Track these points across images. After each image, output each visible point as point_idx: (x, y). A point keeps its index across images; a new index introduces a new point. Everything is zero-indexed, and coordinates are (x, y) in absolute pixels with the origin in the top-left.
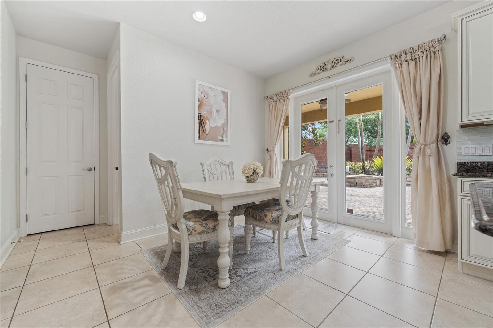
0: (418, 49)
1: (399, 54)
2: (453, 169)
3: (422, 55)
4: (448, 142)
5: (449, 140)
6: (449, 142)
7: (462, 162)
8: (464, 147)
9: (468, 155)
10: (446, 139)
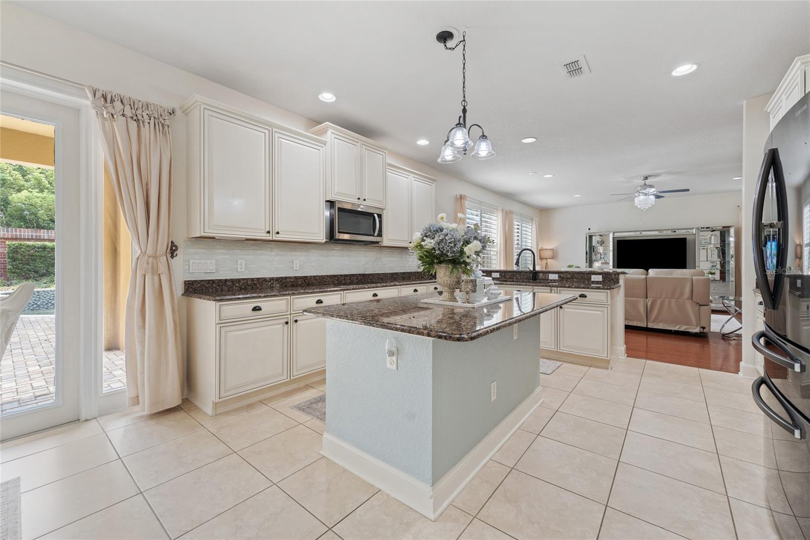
0: (142, 108)
1: (110, 97)
2: (179, 289)
3: (149, 121)
4: (175, 255)
5: (175, 253)
6: (177, 254)
7: (189, 281)
8: (191, 261)
9: (195, 272)
10: (173, 250)
